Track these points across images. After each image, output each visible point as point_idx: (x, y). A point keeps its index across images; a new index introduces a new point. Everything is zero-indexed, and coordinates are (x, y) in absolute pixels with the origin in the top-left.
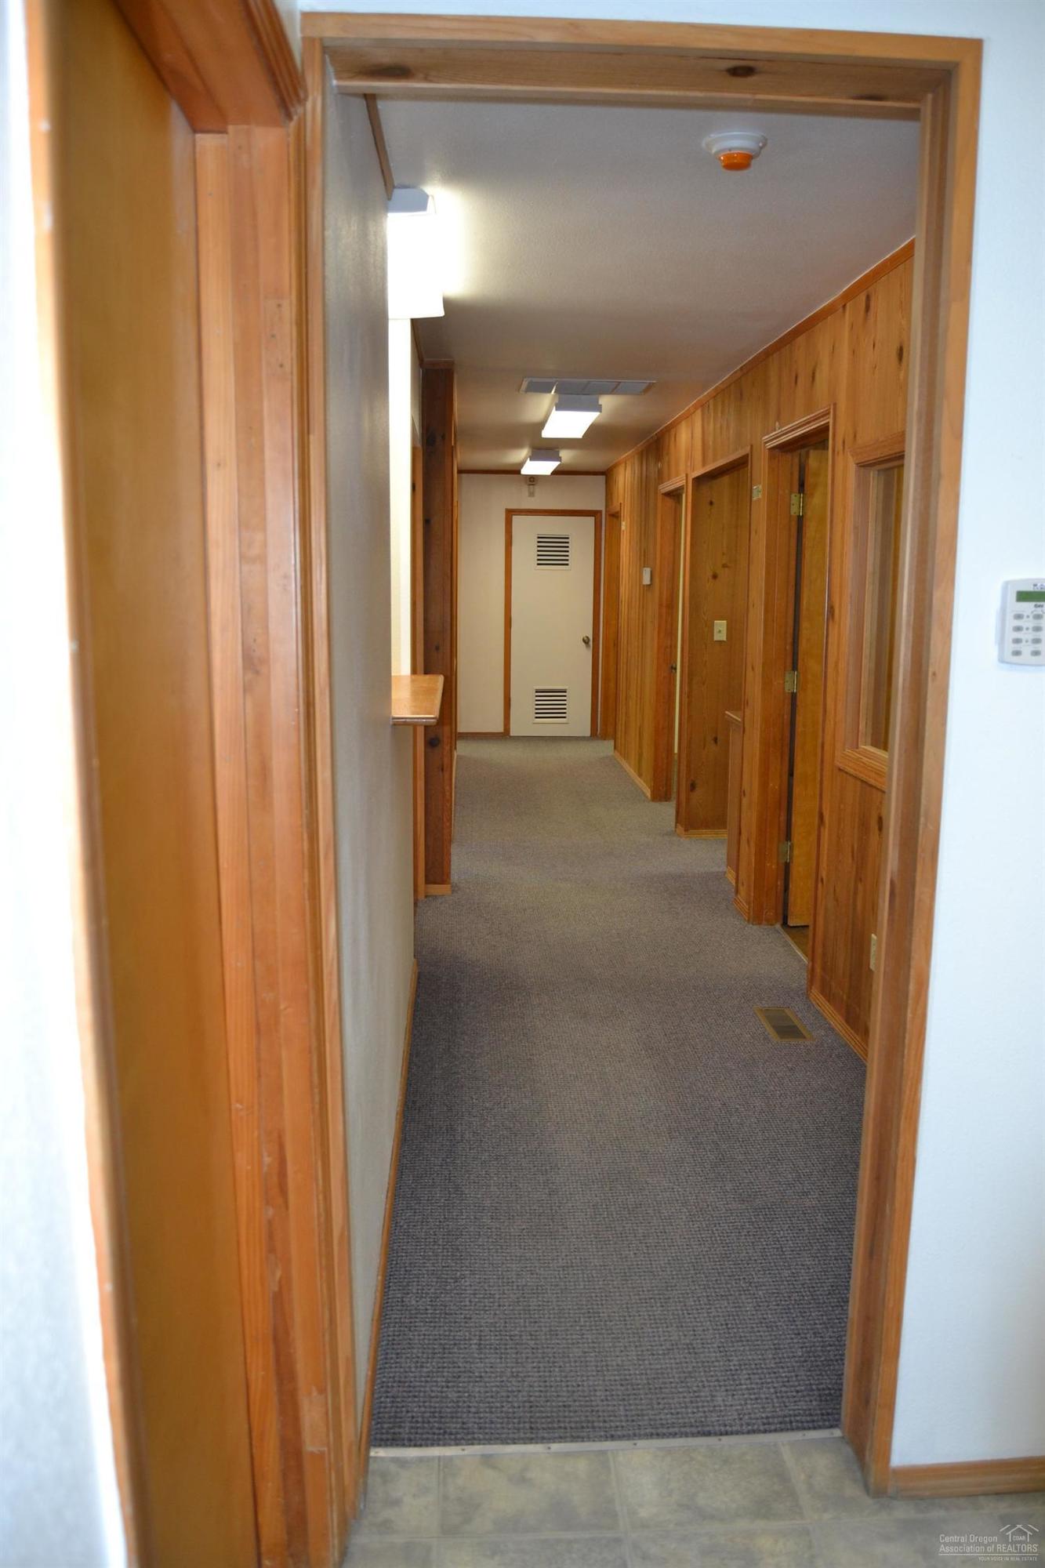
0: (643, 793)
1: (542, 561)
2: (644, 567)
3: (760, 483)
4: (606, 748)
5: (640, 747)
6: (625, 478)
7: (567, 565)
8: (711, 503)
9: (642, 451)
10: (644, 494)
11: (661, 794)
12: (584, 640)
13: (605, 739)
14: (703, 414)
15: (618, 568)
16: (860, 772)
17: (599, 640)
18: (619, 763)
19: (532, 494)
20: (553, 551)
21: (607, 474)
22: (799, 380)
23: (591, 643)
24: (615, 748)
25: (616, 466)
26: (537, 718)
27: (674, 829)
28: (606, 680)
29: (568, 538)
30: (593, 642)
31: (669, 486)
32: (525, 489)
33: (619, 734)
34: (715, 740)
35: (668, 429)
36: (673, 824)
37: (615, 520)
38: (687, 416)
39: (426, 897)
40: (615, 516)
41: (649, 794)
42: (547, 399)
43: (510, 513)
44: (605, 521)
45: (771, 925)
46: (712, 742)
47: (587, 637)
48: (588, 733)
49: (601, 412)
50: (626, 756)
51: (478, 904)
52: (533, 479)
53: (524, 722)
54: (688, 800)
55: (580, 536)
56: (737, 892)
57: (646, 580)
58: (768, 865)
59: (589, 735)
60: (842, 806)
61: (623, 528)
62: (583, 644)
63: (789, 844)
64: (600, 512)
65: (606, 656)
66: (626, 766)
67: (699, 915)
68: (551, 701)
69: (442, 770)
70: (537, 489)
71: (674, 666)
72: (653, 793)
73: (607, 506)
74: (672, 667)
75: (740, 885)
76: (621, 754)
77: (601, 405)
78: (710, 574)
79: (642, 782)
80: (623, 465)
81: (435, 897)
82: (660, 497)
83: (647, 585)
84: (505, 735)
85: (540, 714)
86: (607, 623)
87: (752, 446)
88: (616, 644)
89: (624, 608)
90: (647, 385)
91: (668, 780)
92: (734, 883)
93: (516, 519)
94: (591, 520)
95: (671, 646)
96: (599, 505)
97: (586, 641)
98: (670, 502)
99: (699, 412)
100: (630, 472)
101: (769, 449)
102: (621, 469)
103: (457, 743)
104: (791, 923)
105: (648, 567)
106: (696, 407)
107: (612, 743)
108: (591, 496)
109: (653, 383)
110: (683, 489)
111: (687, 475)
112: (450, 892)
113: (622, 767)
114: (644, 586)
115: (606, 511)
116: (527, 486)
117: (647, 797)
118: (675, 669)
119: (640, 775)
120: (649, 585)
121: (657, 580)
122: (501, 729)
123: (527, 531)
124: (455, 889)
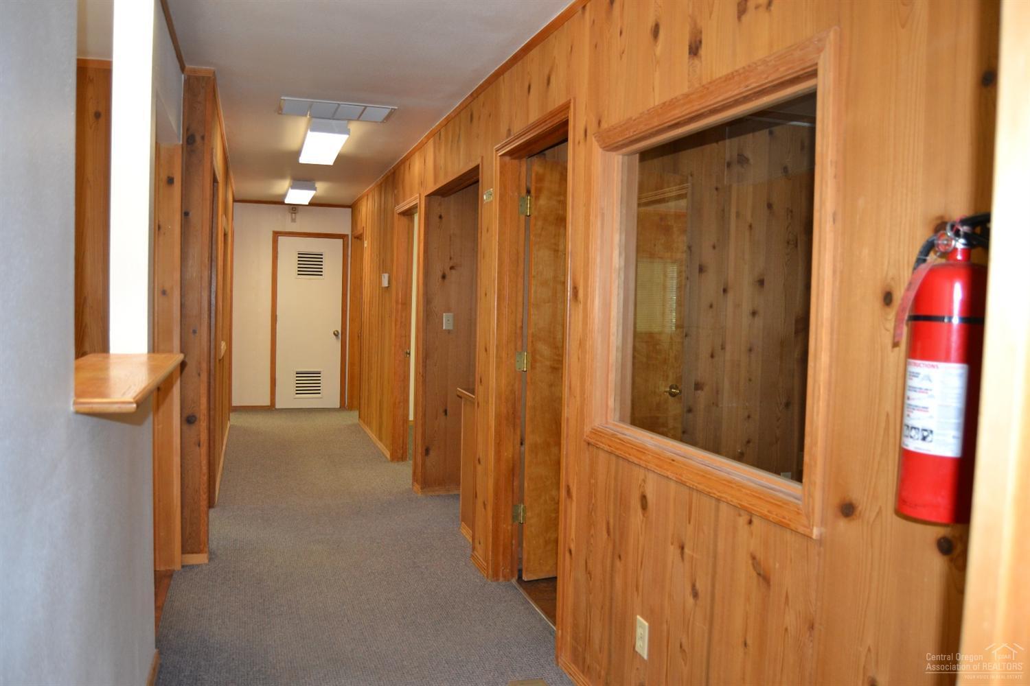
0: (384, 455)
1: (301, 272)
2: (383, 273)
3: (492, 188)
4: (352, 417)
5: (381, 416)
6: (367, 209)
7: (321, 275)
8: (440, 217)
9: (381, 183)
10: (382, 217)
11: (399, 455)
12: (334, 334)
13: (351, 410)
14: (435, 143)
15: (361, 278)
16: (617, 449)
17: (346, 334)
18: (363, 430)
19: (293, 220)
20: (310, 265)
21: (353, 207)
22: (532, 90)
23: (340, 336)
24: (359, 417)
25: (359, 200)
26: (297, 394)
27: (411, 487)
28: (352, 364)
29: (322, 255)
30: (341, 335)
31: (404, 206)
32: (288, 217)
33: (362, 406)
34: (446, 412)
35: (403, 162)
36: (410, 481)
37: (358, 241)
38: (421, 147)
39: (183, 567)
40: (359, 238)
41: (388, 456)
42: (302, 122)
43: (277, 234)
44: (352, 242)
45: (508, 581)
46: (443, 414)
47: (337, 331)
48: (338, 406)
49: (349, 134)
50: (369, 424)
51: (233, 572)
52: (294, 208)
53: (287, 397)
54: (424, 464)
55: (332, 254)
56: (474, 549)
57: (385, 283)
58: (504, 526)
59: (339, 407)
60: (593, 481)
61: (366, 245)
62: (333, 336)
63: (522, 506)
64: (347, 235)
65: (352, 346)
66: (368, 431)
67: (441, 573)
68: (308, 381)
69: (199, 445)
70: (298, 216)
71: (408, 351)
72: (392, 455)
73: (352, 232)
74: (407, 353)
75: (477, 541)
76: (364, 421)
77: (349, 129)
78: (440, 274)
79: (382, 445)
80: (366, 198)
81: (192, 567)
82: (396, 216)
83: (385, 287)
84: (271, 408)
85: (300, 390)
86: (352, 320)
87: (482, 157)
88: (360, 337)
89: (366, 307)
90: (388, 111)
91: (404, 444)
92: (471, 540)
93: (281, 239)
94: (340, 241)
95: (405, 336)
96: (346, 230)
97: (336, 334)
98: (404, 220)
99: (431, 142)
100: (371, 204)
101: (500, 156)
102: (364, 203)
103: (231, 414)
104: (525, 578)
105: (386, 273)
106: (428, 138)
107: (356, 413)
108: (340, 222)
109: (395, 109)
110: (417, 207)
111: (420, 195)
112: (206, 561)
113: (365, 432)
114: (382, 288)
115: (352, 235)
116: (290, 214)
117: (386, 458)
118: (409, 354)
119: (381, 439)
120: (388, 287)
121: (394, 283)
122: (268, 403)
123: (290, 249)
124: (212, 556)
